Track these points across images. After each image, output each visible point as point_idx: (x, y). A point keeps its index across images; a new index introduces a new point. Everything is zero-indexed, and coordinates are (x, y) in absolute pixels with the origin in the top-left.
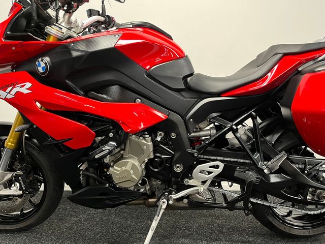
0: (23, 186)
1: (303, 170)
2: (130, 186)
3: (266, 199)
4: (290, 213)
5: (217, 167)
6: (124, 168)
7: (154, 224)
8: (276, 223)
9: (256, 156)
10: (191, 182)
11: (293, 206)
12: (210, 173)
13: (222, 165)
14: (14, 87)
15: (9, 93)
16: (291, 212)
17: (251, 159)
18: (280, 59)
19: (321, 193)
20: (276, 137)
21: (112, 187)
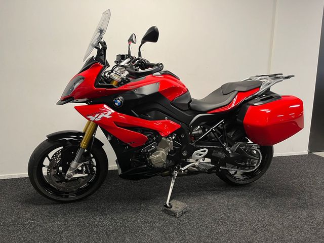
0: (89, 171)
1: (245, 150)
2: (160, 165)
3: (225, 166)
4: (236, 173)
5: (205, 151)
6: (158, 156)
7: (172, 185)
8: (230, 178)
9: (225, 145)
10: (191, 160)
11: (238, 168)
12: (200, 155)
13: (207, 150)
14: (100, 114)
15: (97, 117)
16: (236, 171)
17: (222, 146)
18: (237, 93)
19: (253, 161)
20: (233, 133)
21: (149, 166)
